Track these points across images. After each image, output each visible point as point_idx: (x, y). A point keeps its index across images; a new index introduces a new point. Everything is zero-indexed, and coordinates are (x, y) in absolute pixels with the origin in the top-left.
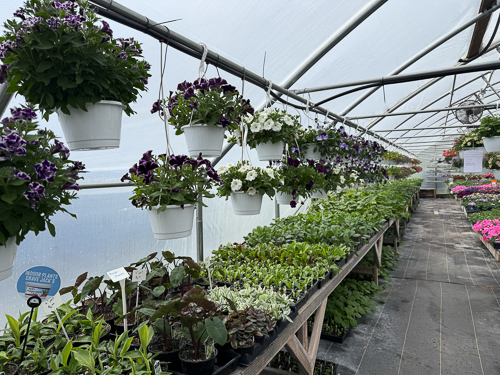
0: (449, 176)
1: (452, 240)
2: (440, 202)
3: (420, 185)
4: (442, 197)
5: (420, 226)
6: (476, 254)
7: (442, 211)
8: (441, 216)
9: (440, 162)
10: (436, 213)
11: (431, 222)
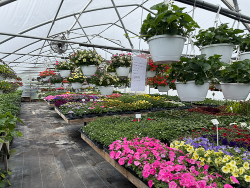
0: (39, 89)
1: (51, 138)
2: (34, 104)
3: (21, 94)
4: (35, 101)
5: (25, 127)
6: (74, 150)
7: (37, 111)
8: (38, 115)
9: (33, 80)
10: (34, 113)
11: (32, 122)
